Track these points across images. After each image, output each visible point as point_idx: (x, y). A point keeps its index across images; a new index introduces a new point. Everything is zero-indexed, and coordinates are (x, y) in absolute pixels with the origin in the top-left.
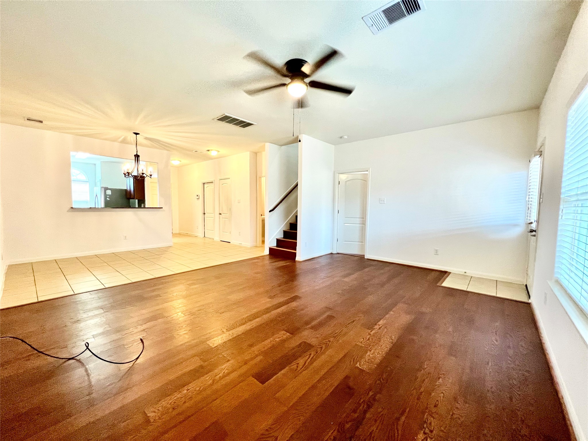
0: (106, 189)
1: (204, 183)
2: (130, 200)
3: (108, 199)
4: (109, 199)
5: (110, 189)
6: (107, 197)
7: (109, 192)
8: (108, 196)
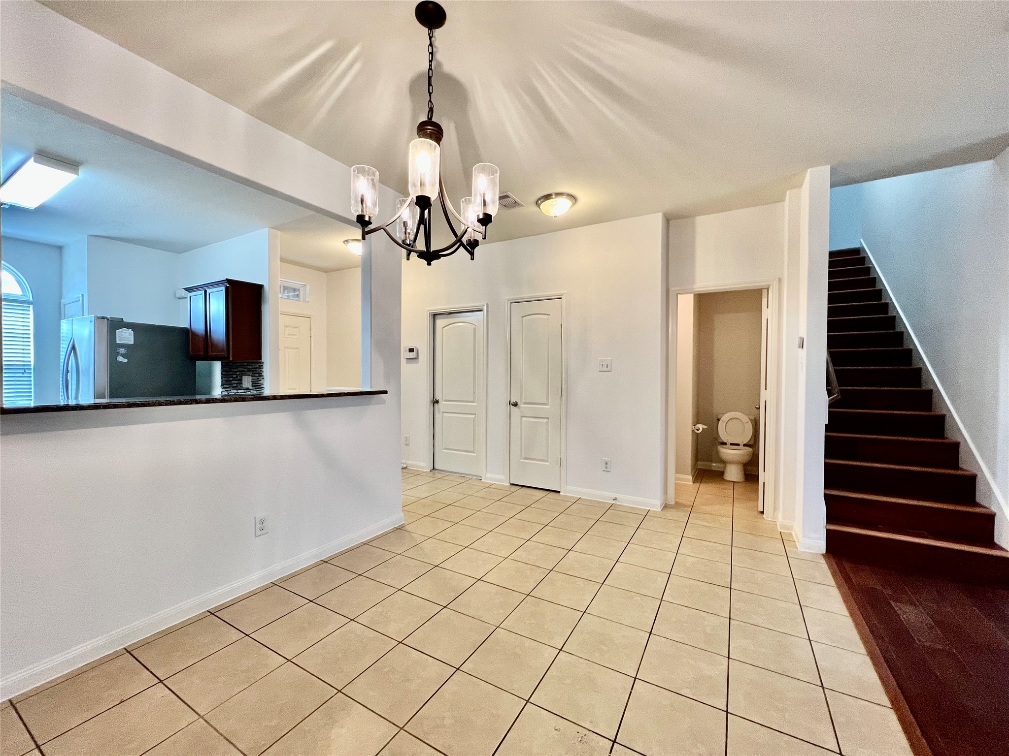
0: (115, 324)
1: (434, 315)
2: (198, 363)
3: (120, 359)
4: (126, 361)
5: (129, 326)
6: (118, 354)
7: (126, 336)
8: (122, 351)
